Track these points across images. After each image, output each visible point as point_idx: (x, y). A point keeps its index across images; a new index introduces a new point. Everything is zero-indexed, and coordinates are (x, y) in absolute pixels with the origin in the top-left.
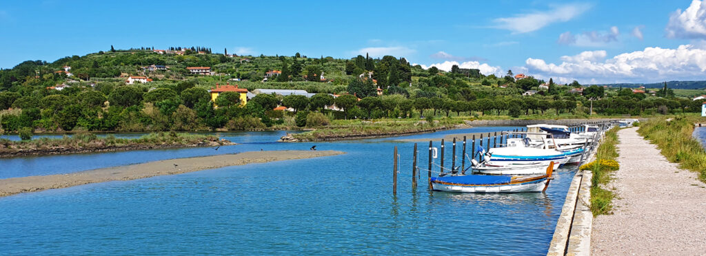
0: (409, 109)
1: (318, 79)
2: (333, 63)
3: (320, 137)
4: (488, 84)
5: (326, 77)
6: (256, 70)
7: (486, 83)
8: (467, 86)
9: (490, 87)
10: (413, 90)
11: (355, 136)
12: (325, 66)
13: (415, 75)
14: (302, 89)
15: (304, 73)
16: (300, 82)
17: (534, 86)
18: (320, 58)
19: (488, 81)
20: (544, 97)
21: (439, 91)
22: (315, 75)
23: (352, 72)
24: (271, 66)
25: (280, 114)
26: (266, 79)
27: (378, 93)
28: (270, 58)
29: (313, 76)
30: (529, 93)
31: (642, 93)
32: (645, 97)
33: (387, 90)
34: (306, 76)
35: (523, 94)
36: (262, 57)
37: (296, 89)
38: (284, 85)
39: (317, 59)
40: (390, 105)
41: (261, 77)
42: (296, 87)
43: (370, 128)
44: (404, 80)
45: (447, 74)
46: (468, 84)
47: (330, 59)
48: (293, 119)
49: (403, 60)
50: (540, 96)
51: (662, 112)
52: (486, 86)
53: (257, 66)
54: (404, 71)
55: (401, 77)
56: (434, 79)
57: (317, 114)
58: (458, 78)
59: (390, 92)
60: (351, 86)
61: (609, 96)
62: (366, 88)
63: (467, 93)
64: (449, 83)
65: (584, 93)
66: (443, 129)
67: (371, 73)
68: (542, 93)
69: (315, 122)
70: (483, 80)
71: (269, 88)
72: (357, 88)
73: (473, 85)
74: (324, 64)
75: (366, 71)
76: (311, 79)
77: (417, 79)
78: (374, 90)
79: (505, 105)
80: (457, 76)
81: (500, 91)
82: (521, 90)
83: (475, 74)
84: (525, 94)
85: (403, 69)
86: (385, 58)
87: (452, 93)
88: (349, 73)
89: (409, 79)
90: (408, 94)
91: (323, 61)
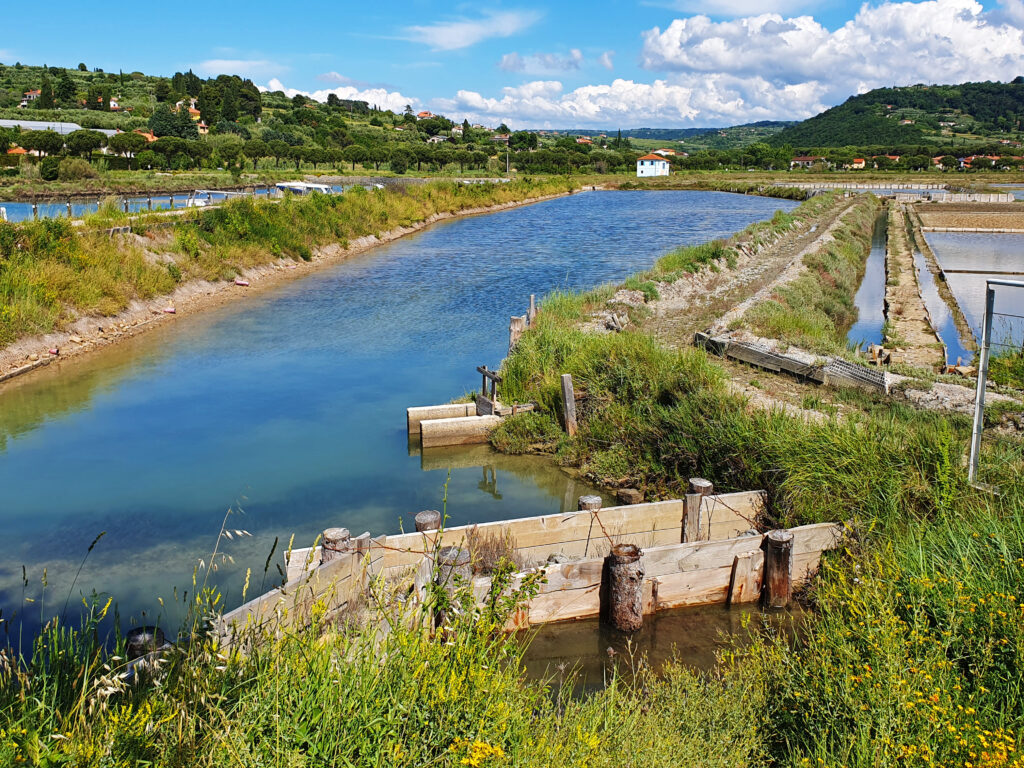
0: (234, 156)
1: (106, 108)
2: (141, 83)
3: (25, 196)
4: (380, 124)
5: (122, 104)
6: (7, 88)
7: (375, 122)
8: (345, 127)
9: (381, 128)
10: (258, 129)
11: (89, 195)
12: (126, 87)
13: (269, 106)
14: (72, 122)
15: (82, 95)
16: (72, 111)
17: (444, 129)
18: (118, 73)
19: (379, 119)
20: (455, 146)
21: (299, 131)
22: (101, 100)
23: (165, 98)
24: (34, 83)
25: (15, 160)
26: (25, 103)
27: (201, 131)
28: (33, 69)
29: (98, 101)
30: (436, 139)
31: (586, 144)
32: (590, 149)
33: (215, 127)
34: (85, 102)
35: (429, 141)
36: (18, 66)
37: (62, 121)
38: (41, 114)
39: (113, 75)
40: (202, 149)
41: (17, 99)
42: (62, 117)
43: (119, 183)
44: (247, 114)
45: (320, 106)
46: (347, 122)
47: (138, 75)
48: (36, 169)
49: (248, 83)
50: (449, 144)
51: (599, 170)
52: (377, 127)
53: (9, 82)
54: (248, 99)
55: (242, 108)
56: (296, 113)
57: (79, 162)
58: (336, 114)
59: (220, 130)
60: (154, 119)
61: (545, 146)
62: (178, 123)
63: (340, 136)
64: (319, 120)
65: (511, 142)
66: (259, 186)
67: (193, 101)
68: (452, 140)
69: (74, 173)
70: (374, 116)
71: (12, 119)
72: (163, 124)
73: (354, 123)
74: (125, 83)
75: (187, 96)
76: (93, 106)
77: (271, 111)
78: (192, 127)
79: (385, 155)
80: (334, 110)
81: (395, 135)
82: (424, 134)
83: (361, 108)
84: (430, 141)
85: (245, 96)
86: (221, 78)
87: (320, 136)
88: (160, 99)
89: (256, 112)
90: (248, 133)
91: (124, 78)
